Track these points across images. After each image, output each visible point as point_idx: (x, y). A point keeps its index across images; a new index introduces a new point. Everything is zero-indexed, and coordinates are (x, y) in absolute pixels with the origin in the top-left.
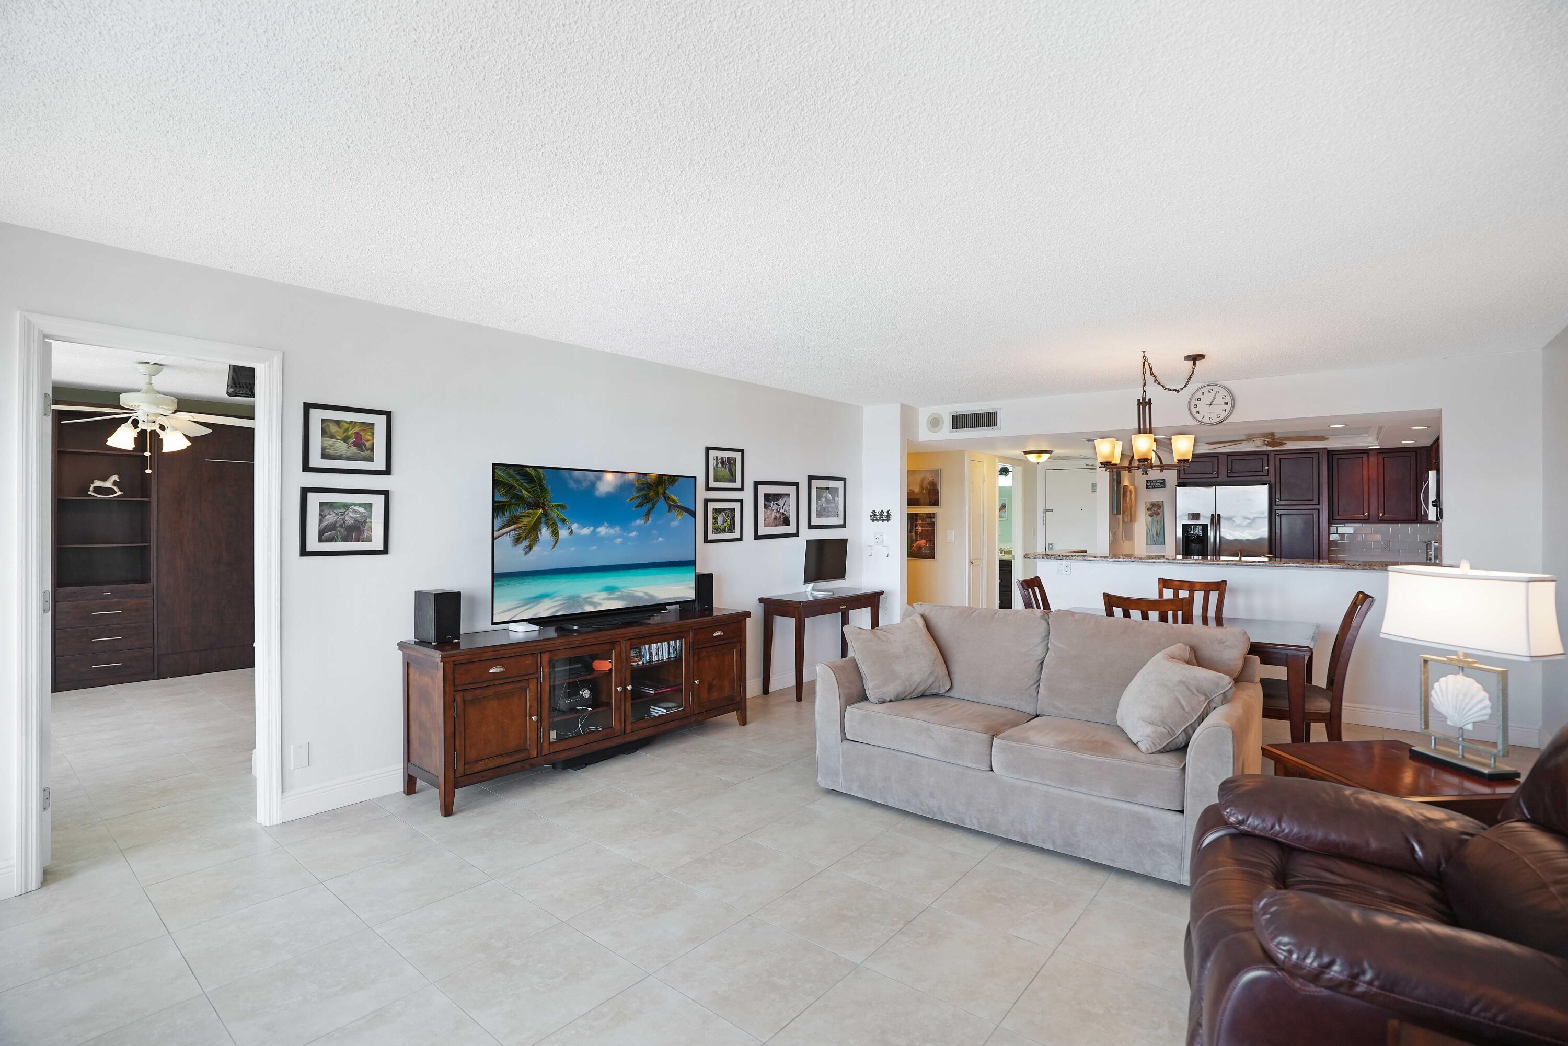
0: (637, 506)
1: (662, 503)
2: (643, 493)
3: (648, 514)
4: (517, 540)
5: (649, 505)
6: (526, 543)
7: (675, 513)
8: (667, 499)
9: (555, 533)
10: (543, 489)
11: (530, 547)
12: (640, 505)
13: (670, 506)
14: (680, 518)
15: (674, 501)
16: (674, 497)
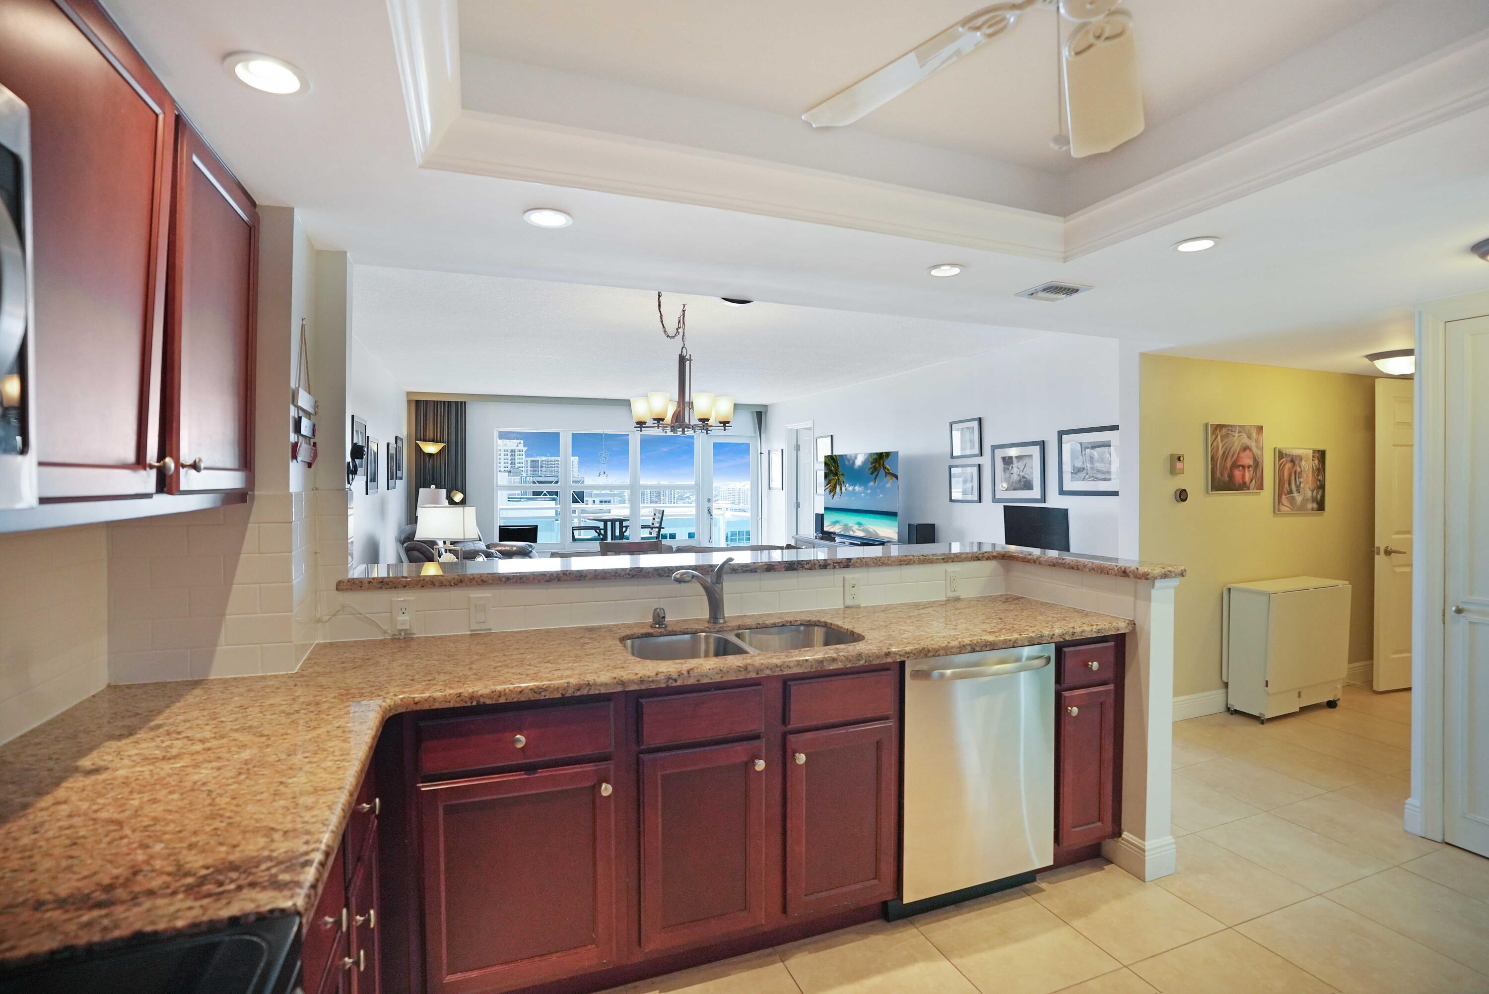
0: (871, 474)
1: (882, 471)
2: (874, 465)
3: (875, 478)
4: (830, 492)
5: (876, 473)
6: (832, 494)
7: (889, 477)
8: (885, 468)
9: (841, 489)
10: (838, 466)
11: (834, 495)
12: (872, 473)
13: (886, 473)
14: (891, 481)
15: (888, 470)
16: (888, 467)
